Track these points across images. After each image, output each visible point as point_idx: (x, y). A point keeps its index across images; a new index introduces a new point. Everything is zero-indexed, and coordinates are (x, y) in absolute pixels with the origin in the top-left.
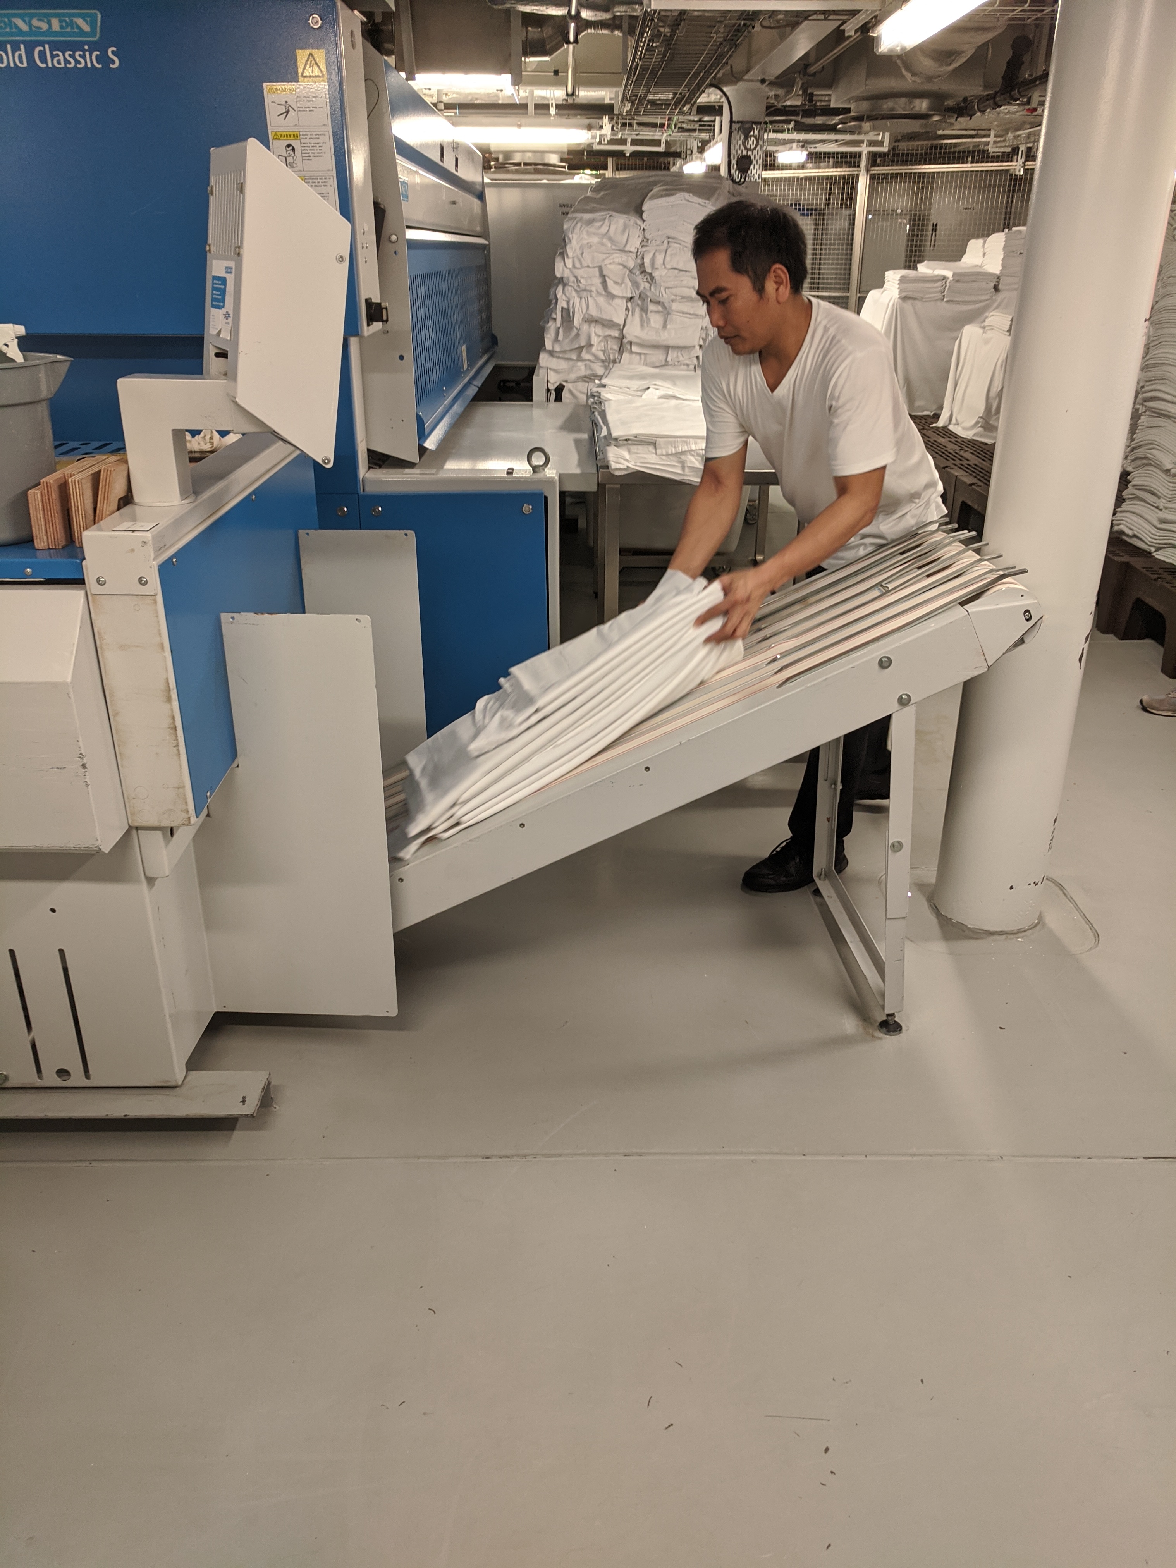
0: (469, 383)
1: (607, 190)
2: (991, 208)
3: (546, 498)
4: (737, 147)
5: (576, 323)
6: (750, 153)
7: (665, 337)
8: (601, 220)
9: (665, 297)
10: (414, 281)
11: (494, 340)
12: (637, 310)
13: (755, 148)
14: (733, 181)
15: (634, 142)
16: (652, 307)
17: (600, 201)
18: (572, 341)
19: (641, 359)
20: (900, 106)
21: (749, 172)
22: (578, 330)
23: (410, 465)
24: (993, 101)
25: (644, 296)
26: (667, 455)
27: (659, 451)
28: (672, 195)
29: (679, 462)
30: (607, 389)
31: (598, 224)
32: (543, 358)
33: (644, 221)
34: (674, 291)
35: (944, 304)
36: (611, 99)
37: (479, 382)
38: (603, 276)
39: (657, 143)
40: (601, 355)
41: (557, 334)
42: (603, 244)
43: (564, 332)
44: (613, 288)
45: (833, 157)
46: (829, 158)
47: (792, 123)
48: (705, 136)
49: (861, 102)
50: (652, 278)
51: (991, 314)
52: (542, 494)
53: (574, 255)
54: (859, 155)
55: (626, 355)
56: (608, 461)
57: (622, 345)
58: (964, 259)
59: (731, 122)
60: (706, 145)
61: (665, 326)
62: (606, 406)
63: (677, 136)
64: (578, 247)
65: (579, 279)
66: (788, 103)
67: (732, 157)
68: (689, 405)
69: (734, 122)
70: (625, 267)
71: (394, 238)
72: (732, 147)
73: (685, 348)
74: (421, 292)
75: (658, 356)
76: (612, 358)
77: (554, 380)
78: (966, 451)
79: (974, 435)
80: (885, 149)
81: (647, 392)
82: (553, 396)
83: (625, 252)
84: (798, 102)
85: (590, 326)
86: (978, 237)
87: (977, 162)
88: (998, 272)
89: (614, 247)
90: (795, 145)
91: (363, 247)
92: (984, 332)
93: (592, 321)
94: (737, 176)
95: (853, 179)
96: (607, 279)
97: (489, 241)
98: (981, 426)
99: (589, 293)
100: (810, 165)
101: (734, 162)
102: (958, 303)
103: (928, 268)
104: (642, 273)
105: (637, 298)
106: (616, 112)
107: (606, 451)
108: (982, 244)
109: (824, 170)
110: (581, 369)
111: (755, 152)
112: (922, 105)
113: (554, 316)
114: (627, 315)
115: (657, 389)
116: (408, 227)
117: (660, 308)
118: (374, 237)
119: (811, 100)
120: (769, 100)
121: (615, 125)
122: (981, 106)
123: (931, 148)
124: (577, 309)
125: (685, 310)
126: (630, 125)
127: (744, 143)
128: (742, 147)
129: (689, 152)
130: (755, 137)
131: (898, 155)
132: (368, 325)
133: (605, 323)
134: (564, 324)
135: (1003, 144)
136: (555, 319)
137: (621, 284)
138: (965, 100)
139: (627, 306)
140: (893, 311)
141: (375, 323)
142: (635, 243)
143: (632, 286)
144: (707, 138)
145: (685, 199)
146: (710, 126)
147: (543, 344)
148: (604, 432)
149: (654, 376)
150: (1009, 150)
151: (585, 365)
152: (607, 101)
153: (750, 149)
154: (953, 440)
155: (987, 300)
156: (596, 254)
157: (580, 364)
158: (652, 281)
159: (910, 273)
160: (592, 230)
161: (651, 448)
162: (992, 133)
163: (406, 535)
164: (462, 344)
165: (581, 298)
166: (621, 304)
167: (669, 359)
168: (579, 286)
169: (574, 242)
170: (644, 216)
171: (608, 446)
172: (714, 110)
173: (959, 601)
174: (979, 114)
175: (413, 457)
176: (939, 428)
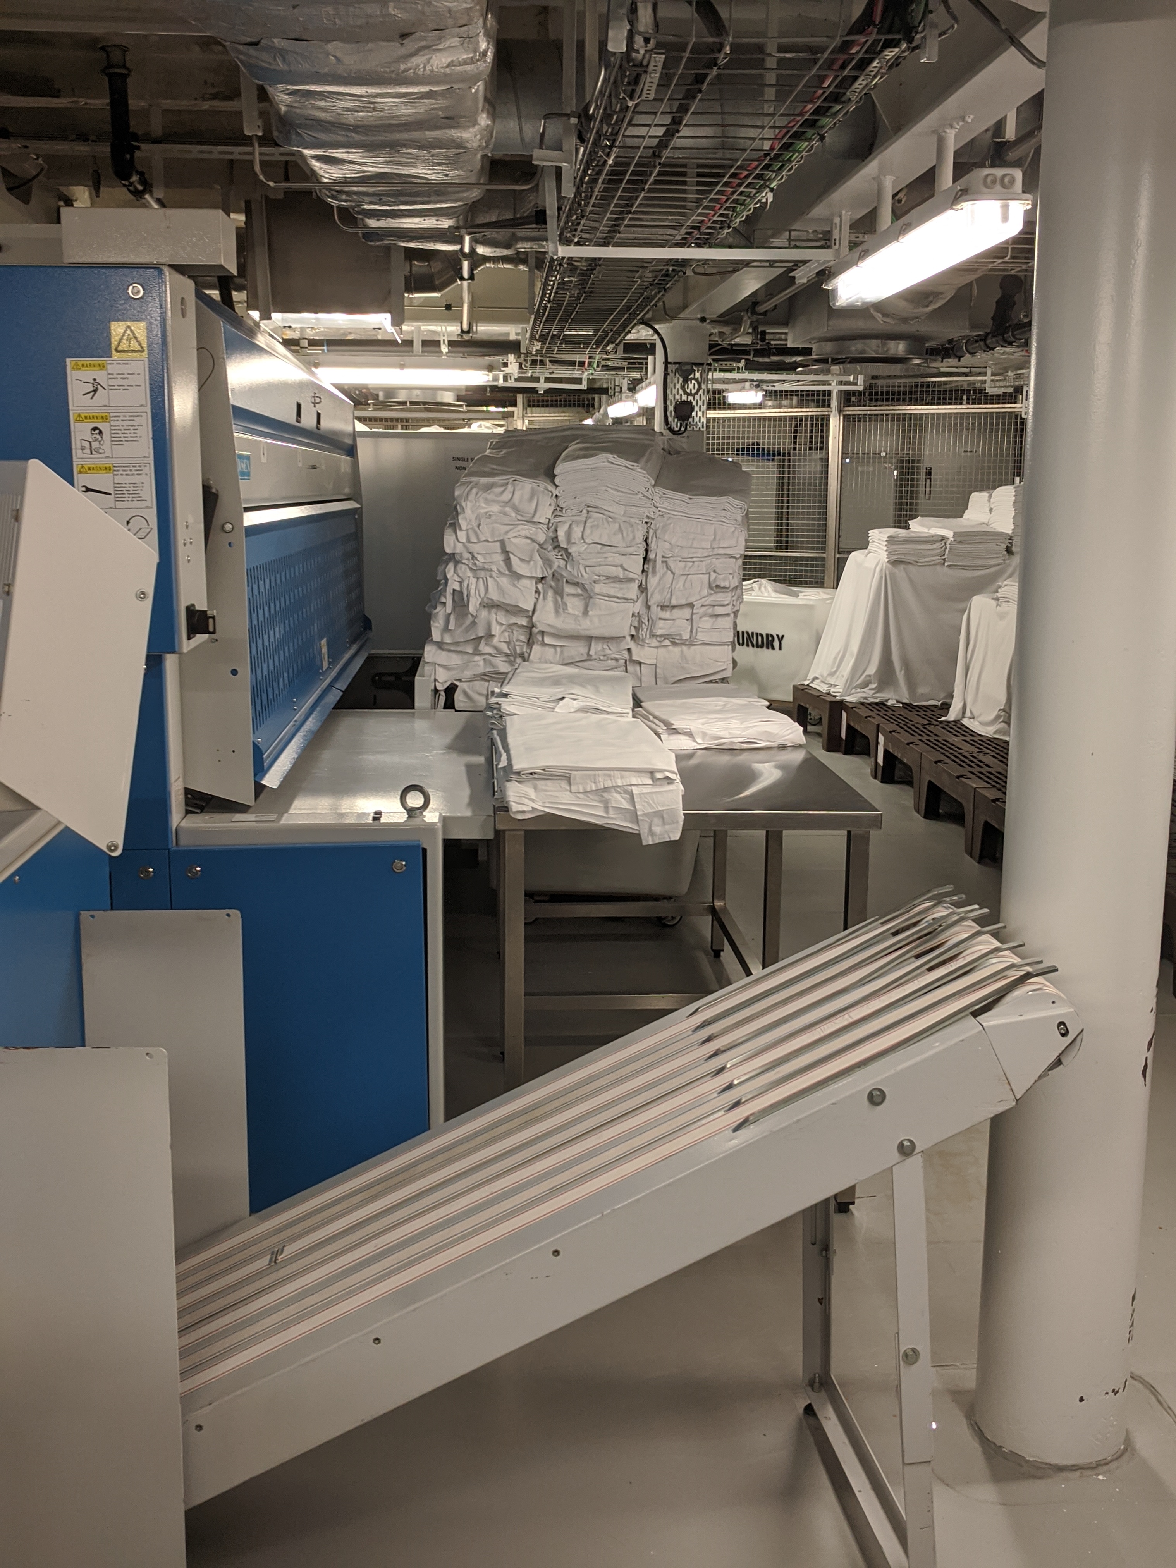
0: (331, 685)
1: (510, 447)
2: (996, 455)
3: (424, 851)
4: (675, 391)
5: (471, 609)
6: (690, 398)
7: (587, 626)
8: (502, 486)
9: (586, 577)
10: (253, 575)
11: (367, 624)
12: (550, 593)
13: (697, 393)
14: (671, 430)
15: (548, 380)
16: (568, 589)
17: (501, 461)
18: (467, 630)
19: (556, 652)
20: (872, 348)
21: (691, 420)
22: (475, 617)
23: (242, 808)
24: (984, 342)
25: (559, 577)
26: (585, 792)
27: (574, 788)
28: (592, 456)
29: (600, 802)
30: (509, 699)
31: (498, 490)
32: (429, 652)
33: (557, 486)
34: (597, 570)
35: (946, 569)
36: (517, 334)
37: (343, 685)
38: (506, 553)
39: (579, 381)
40: (505, 648)
41: (447, 622)
42: (505, 514)
43: (456, 619)
44: (518, 566)
45: (797, 395)
46: (792, 395)
47: (743, 361)
48: (636, 375)
49: (823, 344)
50: (569, 555)
51: (1005, 583)
52: (418, 846)
53: (470, 526)
54: (829, 393)
55: (536, 648)
56: (507, 802)
57: (532, 635)
58: (967, 515)
59: (666, 363)
60: (638, 385)
61: (585, 612)
62: (508, 724)
63: (599, 374)
64: (473, 517)
65: (476, 555)
66: (737, 340)
67: (668, 403)
68: (616, 721)
69: (670, 363)
70: (533, 541)
71: (228, 527)
72: (668, 392)
73: (612, 638)
74: (265, 585)
75: (578, 650)
76: (518, 652)
77: (444, 679)
78: (986, 754)
79: (995, 733)
80: (861, 388)
81: (562, 703)
82: (443, 699)
83: (534, 523)
84: (748, 340)
85: (490, 612)
86: (981, 489)
87: (974, 403)
88: (1010, 532)
89: (519, 517)
90: (747, 384)
91: (185, 544)
92: (998, 605)
93: (493, 606)
94: (675, 424)
95: (823, 419)
96: (511, 555)
97: (361, 504)
98: (1003, 722)
99: (488, 574)
100: (770, 403)
101: (671, 408)
102: (963, 567)
103: (922, 525)
104: (555, 548)
105: (550, 578)
106: (523, 350)
107: (505, 787)
108: (987, 498)
109: (786, 410)
110: (479, 665)
111: (697, 397)
112: (899, 348)
113: (443, 600)
114: (537, 599)
115: (575, 699)
116: (247, 509)
117: (579, 591)
118: (201, 526)
119: (763, 339)
120: (713, 338)
121: (524, 363)
122: (970, 348)
123: (916, 386)
124: (472, 592)
125: (612, 592)
126: (542, 363)
127: (683, 387)
128: (681, 392)
129: (617, 389)
130: (697, 380)
131: (876, 394)
132: (189, 638)
133: (508, 608)
134: (457, 609)
135: (1001, 384)
136: (444, 604)
137: (529, 562)
138: (950, 341)
139: (537, 588)
140: (881, 577)
141: (198, 635)
142: (545, 513)
143: (544, 564)
144: (639, 377)
145: (608, 462)
146: (642, 364)
147: (429, 634)
148: (503, 763)
149: (572, 680)
150: (1010, 390)
151: (484, 659)
152: (513, 337)
153: (691, 394)
154: (969, 738)
155: (999, 565)
156: (495, 525)
157: (477, 658)
158: (568, 558)
159: (902, 532)
160: (490, 497)
161: (564, 784)
162: (989, 371)
163: (228, 915)
164: (321, 638)
165: (478, 578)
166: (530, 585)
167: (592, 652)
168: (475, 564)
169: (468, 511)
170: (557, 481)
171: (507, 781)
172: (647, 349)
173: (971, 1010)
174: (968, 355)
175: (246, 796)
176: (949, 722)
